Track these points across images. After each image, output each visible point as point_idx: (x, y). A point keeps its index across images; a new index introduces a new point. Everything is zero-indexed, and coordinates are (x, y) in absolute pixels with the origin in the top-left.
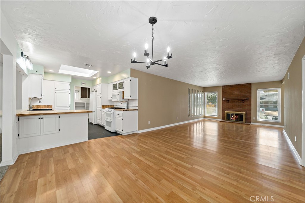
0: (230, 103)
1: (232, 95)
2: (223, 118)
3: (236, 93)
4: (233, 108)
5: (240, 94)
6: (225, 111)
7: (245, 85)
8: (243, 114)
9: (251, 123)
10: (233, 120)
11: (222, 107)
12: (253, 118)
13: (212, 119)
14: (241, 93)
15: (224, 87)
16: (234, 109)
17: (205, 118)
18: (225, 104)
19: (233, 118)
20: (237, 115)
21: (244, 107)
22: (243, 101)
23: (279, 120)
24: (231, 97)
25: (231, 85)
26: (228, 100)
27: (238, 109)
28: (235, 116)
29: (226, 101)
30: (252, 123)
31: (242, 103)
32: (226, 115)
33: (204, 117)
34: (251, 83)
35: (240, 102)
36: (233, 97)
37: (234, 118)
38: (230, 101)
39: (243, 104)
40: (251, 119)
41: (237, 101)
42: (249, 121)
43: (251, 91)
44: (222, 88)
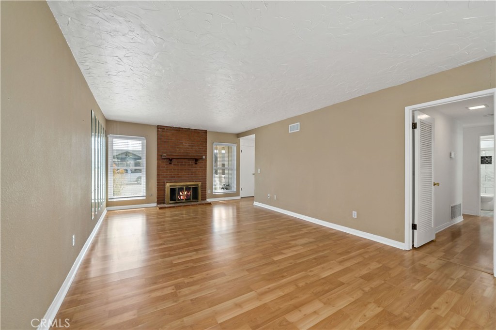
0: (174, 165)
1: (178, 148)
2: (160, 200)
3: (185, 145)
4: (180, 176)
5: (191, 148)
6: (167, 184)
7: (199, 133)
8: (198, 185)
9: (206, 199)
10: (182, 200)
11: (158, 175)
12: (209, 191)
14: (193, 146)
15: (161, 129)
16: (182, 177)
17: (110, 208)
18: (164, 167)
19: (182, 197)
20: (188, 189)
21: (197, 173)
22: (196, 160)
23: (234, 189)
24: (175, 153)
25: (176, 128)
26: (171, 160)
27: (188, 177)
28: (186, 193)
29: (165, 160)
30: (208, 200)
31: (194, 165)
32: (168, 192)
34: (206, 131)
35: (191, 163)
36: (180, 153)
37: (183, 195)
38: (174, 161)
39: (196, 167)
40: (207, 194)
41: (187, 161)
42: (204, 198)
43: (206, 144)
44: (158, 131)
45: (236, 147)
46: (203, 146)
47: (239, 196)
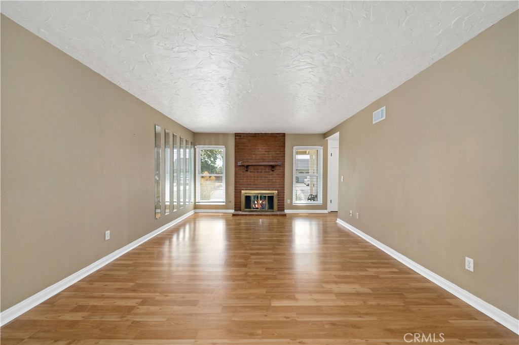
0: (251, 172)
1: (254, 154)
2: (237, 207)
3: (261, 151)
4: (256, 183)
5: (268, 154)
6: (242, 191)
7: (276, 137)
8: (274, 193)
9: (284, 210)
10: (258, 208)
11: (235, 182)
12: (287, 201)
13: (211, 210)
14: (269, 152)
15: (238, 136)
16: (258, 185)
17: (197, 211)
18: (241, 174)
19: (257, 206)
20: (263, 197)
21: (274, 181)
22: (273, 167)
23: (320, 201)
24: (251, 159)
25: (252, 134)
26: (247, 167)
27: (265, 185)
28: (261, 202)
29: (242, 168)
30: (287, 211)
31: (271, 172)
32: (243, 200)
33: (196, 207)
34: (285, 134)
35: (267, 170)
36: (256, 159)
37: (257, 204)
38: (251, 169)
39: (272, 175)
40: (285, 204)
41: (263, 167)
42: (282, 208)
43: (284, 149)
44: (235, 139)
45: (322, 150)
46: (280, 151)
47: (326, 209)
